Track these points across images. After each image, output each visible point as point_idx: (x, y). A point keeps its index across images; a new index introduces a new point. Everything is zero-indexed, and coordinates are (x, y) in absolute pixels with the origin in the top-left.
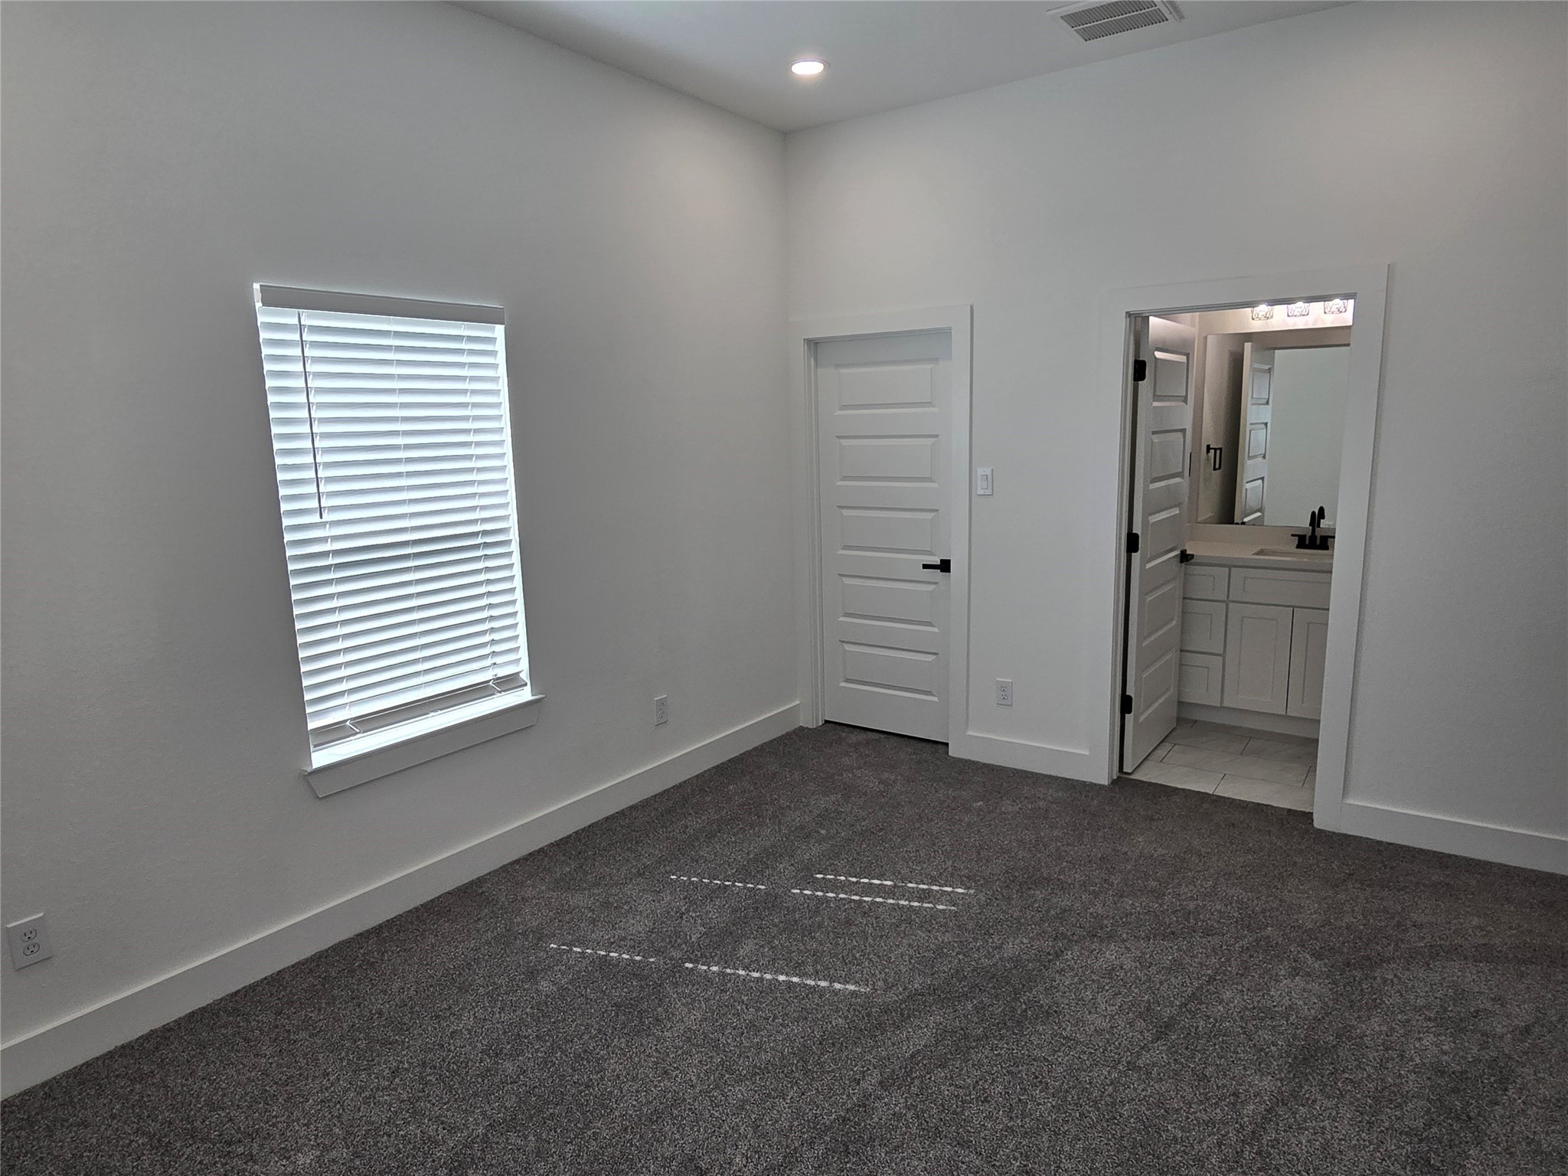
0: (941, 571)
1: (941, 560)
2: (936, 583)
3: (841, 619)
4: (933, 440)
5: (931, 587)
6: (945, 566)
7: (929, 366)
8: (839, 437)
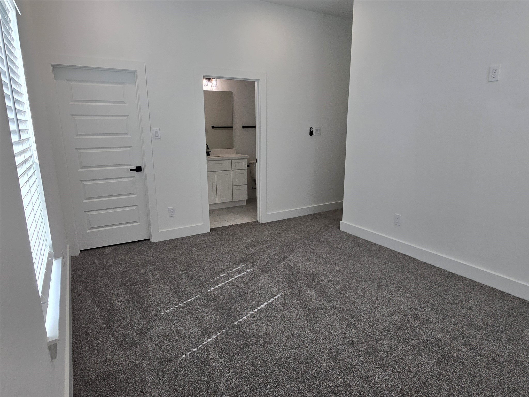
0: (137, 171)
1: (136, 167)
2: (134, 177)
3: (84, 201)
4: (126, 117)
5: (131, 179)
6: (139, 169)
7: (122, 86)
8: (73, 115)
